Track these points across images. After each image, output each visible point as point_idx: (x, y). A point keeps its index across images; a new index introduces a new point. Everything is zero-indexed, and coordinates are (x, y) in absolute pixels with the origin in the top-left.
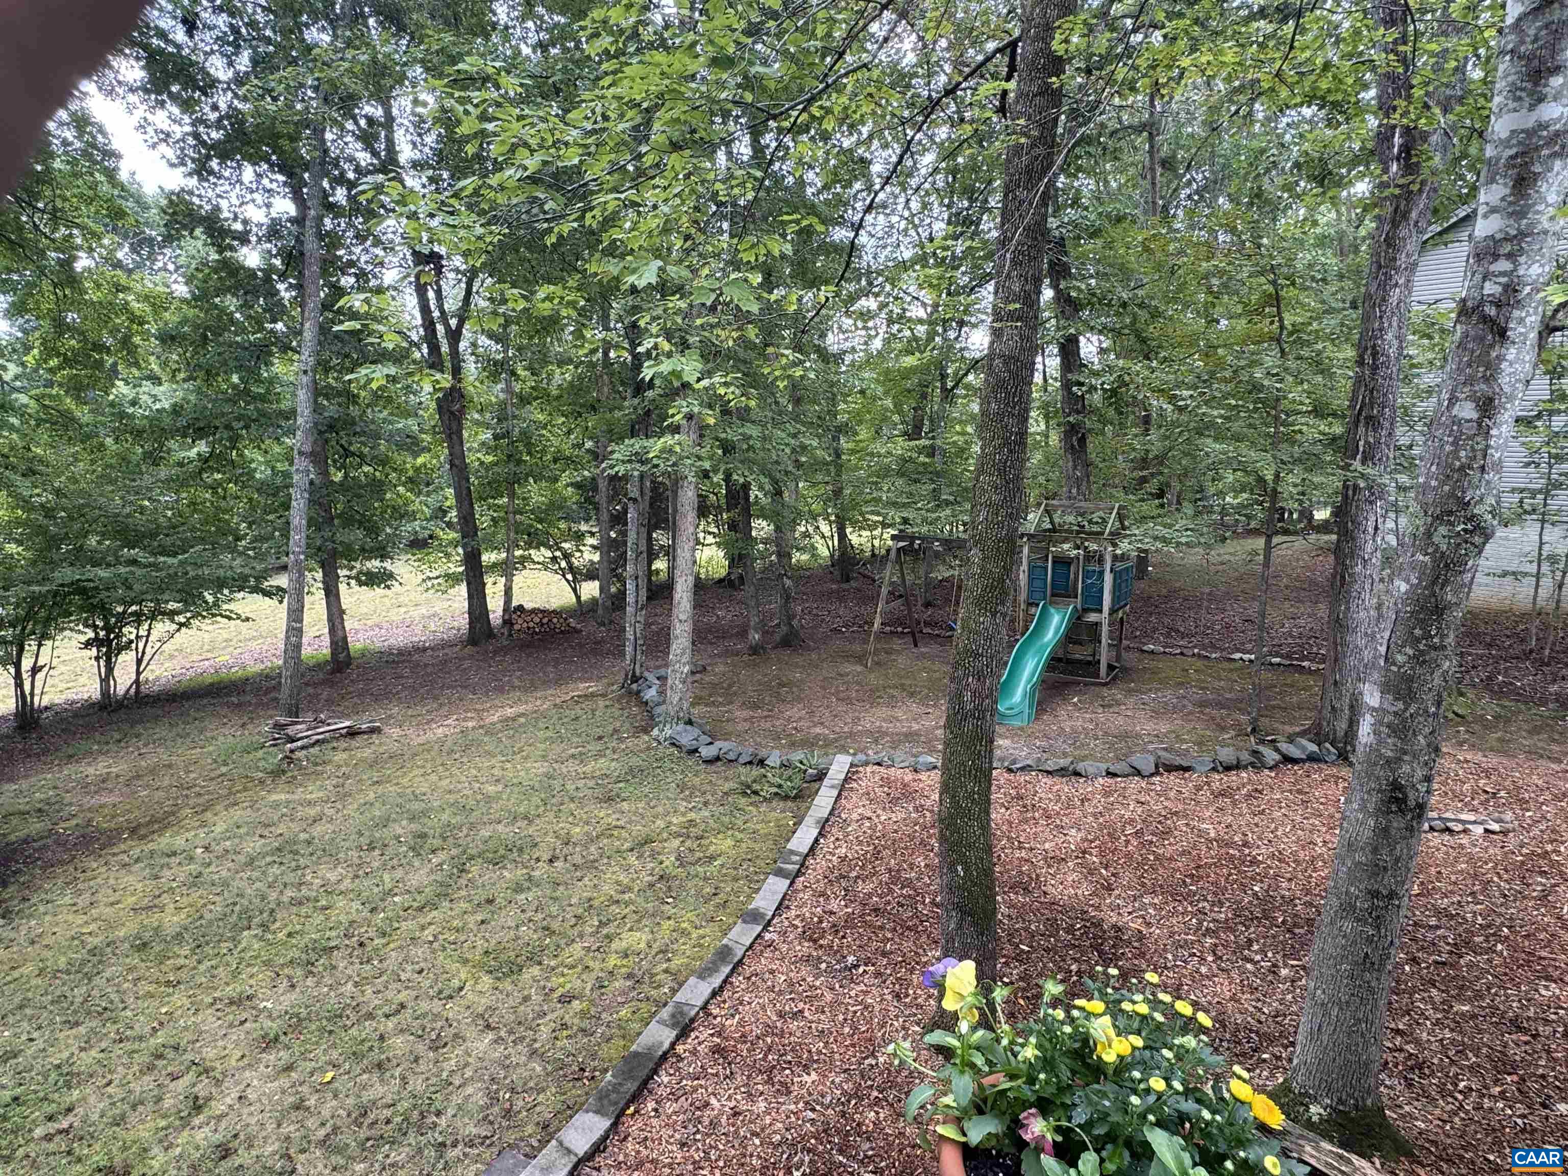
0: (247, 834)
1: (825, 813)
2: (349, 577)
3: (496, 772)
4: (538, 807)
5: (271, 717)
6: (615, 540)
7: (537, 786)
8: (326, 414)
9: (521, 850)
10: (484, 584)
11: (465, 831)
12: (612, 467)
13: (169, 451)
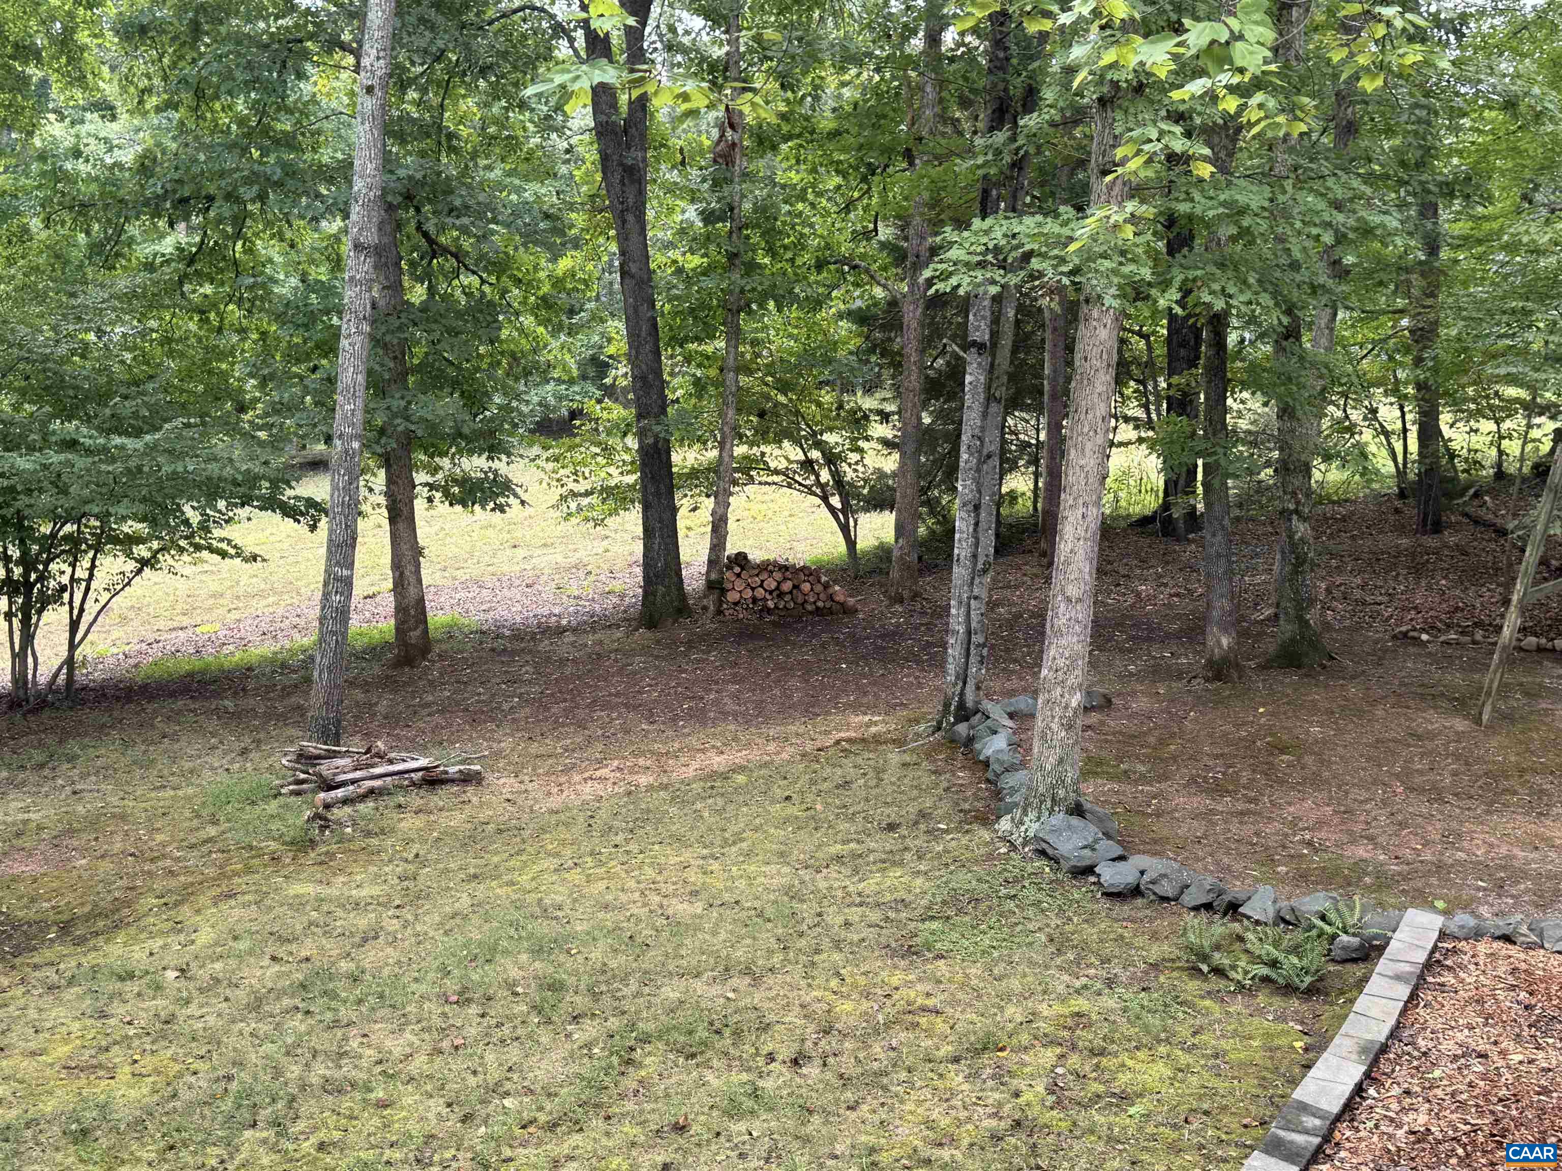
0: (251, 952)
1: (1380, 1033)
2: (431, 487)
3: (692, 876)
4: (770, 952)
5: (291, 741)
6: (929, 429)
7: (770, 912)
8: (402, 173)
9: (737, 1034)
10: (674, 510)
11: (634, 986)
12: (945, 276)
13: (131, 241)
